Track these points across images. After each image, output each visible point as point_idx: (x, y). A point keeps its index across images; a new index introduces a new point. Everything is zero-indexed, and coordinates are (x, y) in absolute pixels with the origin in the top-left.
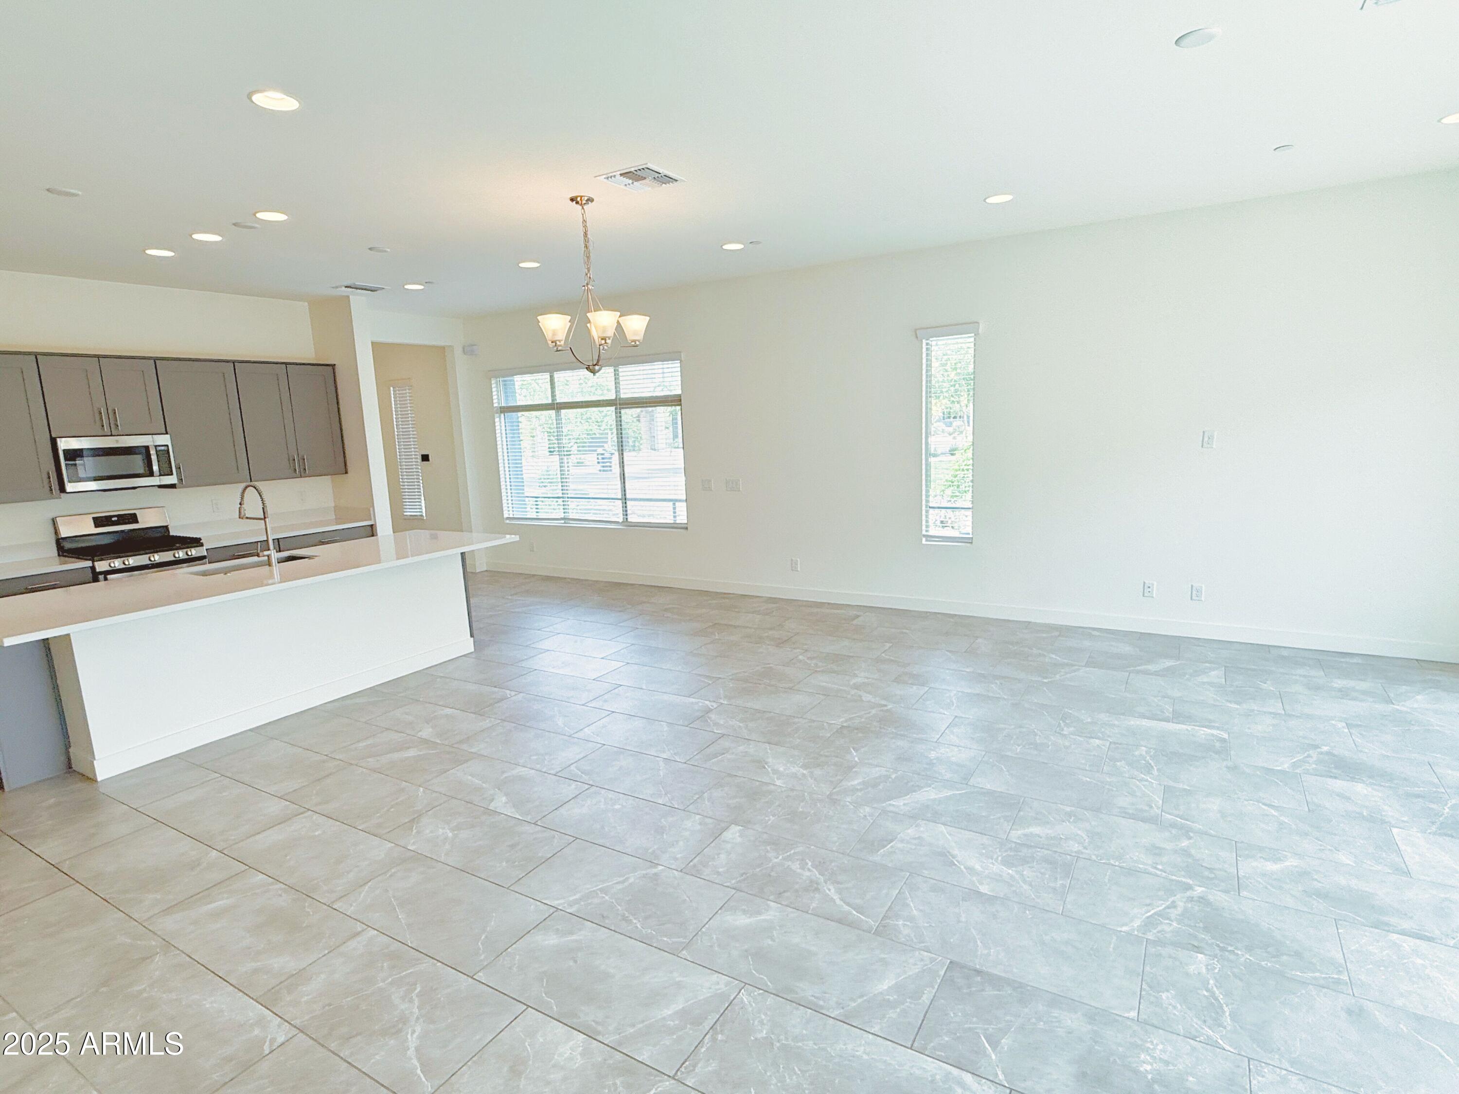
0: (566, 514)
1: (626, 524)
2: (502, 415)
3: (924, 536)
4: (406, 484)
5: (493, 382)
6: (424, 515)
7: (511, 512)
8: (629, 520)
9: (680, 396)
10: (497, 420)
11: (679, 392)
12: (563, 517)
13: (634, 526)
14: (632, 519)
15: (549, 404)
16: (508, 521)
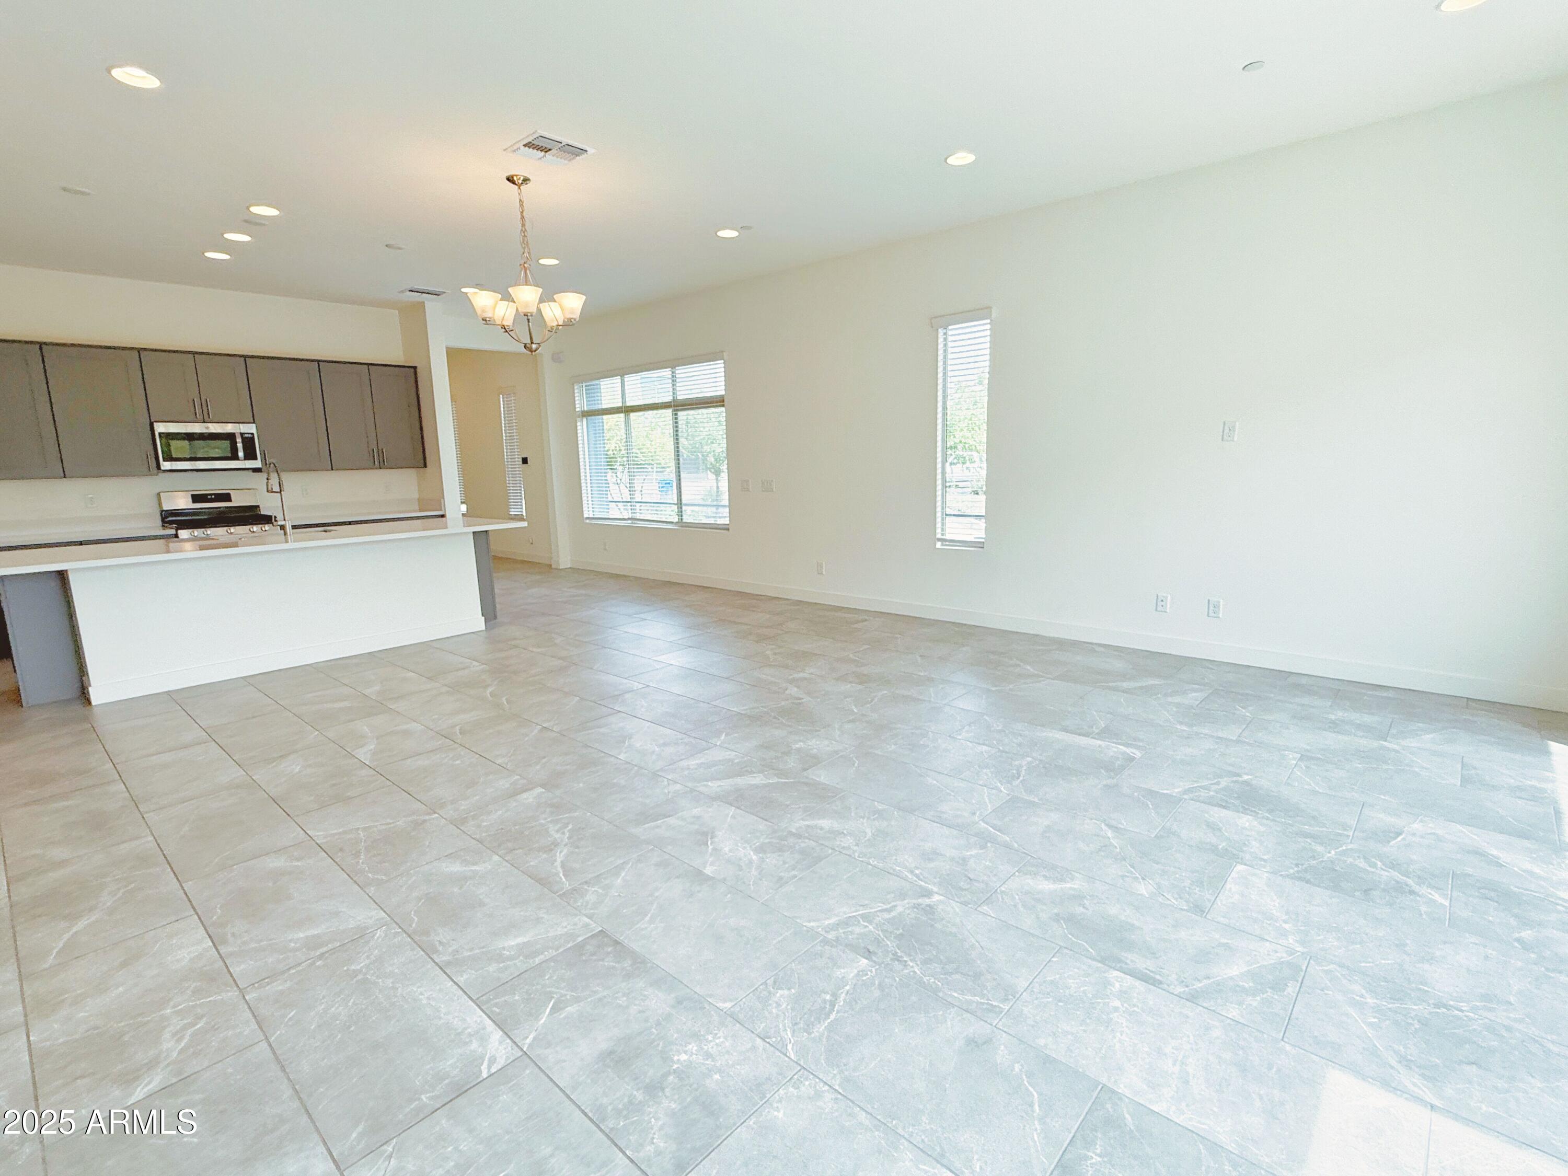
0: (633, 515)
1: (680, 524)
2: (585, 420)
3: (939, 540)
4: (511, 485)
5: (576, 387)
6: (524, 514)
7: (591, 512)
8: (684, 521)
9: (722, 396)
10: (579, 424)
11: (723, 393)
12: (630, 517)
13: (686, 527)
14: (686, 519)
15: (621, 408)
16: (588, 521)
